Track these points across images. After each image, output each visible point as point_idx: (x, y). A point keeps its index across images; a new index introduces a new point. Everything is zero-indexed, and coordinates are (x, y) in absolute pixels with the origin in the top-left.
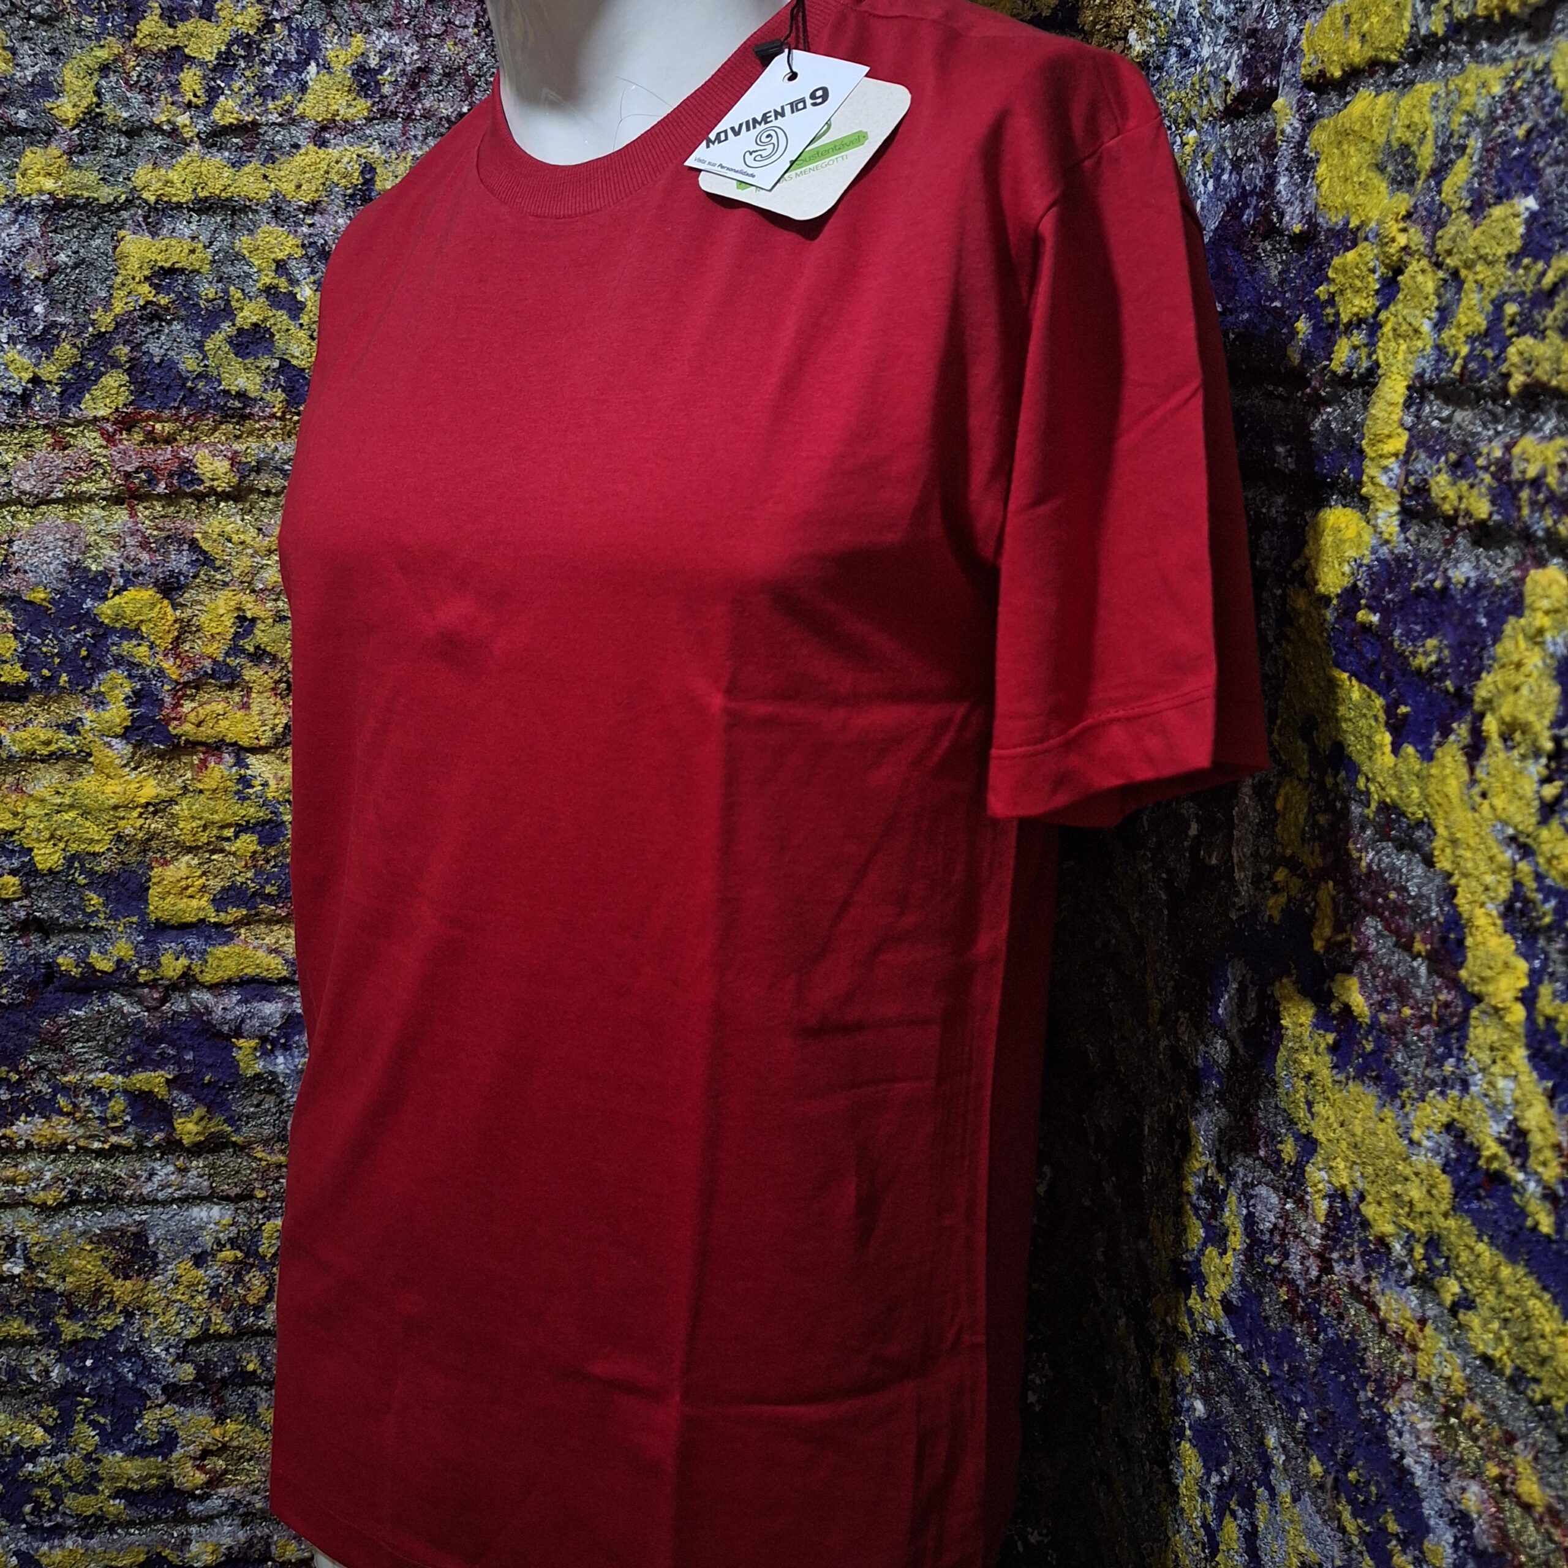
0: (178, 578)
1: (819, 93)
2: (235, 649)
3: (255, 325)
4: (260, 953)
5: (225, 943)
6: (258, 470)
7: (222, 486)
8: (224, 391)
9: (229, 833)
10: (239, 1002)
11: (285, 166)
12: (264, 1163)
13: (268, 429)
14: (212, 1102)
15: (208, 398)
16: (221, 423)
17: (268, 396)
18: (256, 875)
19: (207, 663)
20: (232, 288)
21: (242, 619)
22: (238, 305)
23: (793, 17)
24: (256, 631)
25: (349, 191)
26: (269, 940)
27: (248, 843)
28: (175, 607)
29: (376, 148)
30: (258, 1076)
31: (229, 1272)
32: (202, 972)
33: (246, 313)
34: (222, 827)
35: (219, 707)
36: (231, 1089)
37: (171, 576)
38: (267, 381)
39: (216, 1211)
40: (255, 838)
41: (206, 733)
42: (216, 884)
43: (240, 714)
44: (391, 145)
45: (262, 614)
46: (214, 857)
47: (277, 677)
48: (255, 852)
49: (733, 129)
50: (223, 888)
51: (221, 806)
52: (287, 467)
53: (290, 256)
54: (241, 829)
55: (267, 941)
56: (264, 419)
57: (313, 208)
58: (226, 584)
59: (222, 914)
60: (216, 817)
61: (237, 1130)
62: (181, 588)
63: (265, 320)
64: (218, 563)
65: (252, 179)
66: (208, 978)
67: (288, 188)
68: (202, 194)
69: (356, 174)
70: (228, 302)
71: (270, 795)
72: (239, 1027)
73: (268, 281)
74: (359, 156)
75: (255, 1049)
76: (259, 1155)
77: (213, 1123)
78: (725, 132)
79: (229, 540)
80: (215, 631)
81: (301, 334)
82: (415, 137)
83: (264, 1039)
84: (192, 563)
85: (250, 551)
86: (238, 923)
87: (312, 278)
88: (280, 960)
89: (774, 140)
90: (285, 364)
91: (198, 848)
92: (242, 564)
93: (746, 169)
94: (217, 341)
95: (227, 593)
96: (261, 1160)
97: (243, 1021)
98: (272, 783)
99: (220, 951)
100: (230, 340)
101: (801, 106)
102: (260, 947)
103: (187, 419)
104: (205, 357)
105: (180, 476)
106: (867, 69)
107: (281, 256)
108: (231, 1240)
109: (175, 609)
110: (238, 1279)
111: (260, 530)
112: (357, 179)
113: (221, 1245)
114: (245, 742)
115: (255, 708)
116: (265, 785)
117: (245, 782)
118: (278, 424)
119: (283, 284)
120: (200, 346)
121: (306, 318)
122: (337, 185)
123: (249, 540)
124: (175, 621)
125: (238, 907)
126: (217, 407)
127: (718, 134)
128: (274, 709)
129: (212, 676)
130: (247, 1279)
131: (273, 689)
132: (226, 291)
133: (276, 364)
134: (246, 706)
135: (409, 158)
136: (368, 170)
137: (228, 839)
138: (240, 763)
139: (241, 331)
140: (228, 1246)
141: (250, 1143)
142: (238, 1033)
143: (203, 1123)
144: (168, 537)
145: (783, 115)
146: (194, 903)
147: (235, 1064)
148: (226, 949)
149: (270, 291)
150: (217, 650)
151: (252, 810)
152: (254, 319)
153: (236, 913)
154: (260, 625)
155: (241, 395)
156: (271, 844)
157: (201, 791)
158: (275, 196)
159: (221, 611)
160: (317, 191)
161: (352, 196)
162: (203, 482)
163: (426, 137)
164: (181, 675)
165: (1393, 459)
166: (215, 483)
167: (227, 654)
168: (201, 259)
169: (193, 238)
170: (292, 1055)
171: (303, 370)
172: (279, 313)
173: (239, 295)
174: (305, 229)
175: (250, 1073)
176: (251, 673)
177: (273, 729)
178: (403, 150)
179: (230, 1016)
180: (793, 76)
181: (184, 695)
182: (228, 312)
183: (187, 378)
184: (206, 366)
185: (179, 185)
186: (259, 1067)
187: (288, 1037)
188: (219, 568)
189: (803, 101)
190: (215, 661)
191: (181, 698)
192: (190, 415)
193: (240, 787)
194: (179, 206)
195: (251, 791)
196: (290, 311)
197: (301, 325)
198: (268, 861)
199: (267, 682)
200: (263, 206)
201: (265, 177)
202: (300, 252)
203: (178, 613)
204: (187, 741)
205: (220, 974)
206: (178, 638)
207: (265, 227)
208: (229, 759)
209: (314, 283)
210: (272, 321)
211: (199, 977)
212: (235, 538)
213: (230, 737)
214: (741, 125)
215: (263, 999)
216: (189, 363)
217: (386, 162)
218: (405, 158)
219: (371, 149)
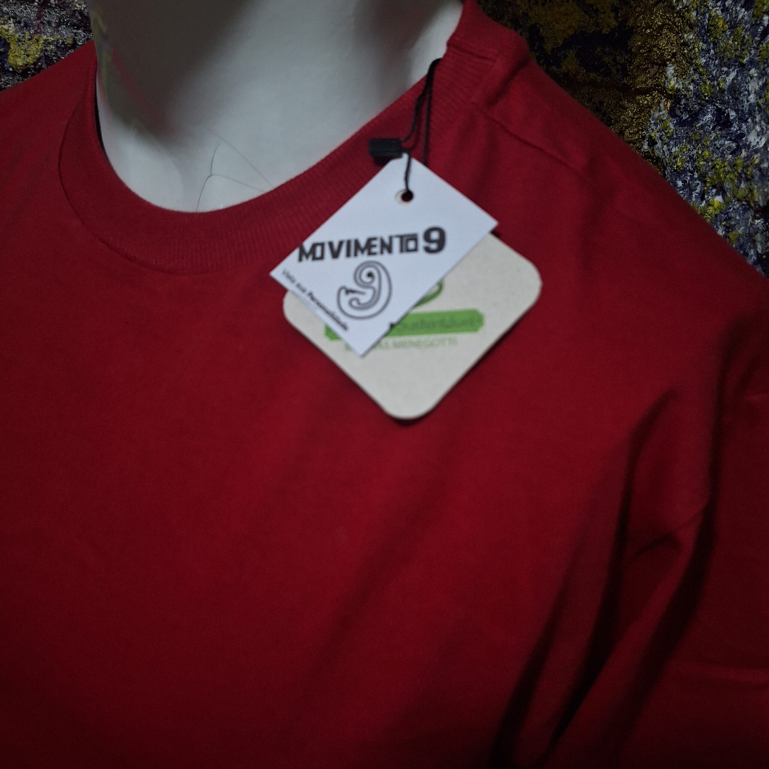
1: (435, 235)
23: (418, 109)
44: (26, 25)
49: (331, 244)
78: (322, 245)
82: (49, 23)
89: (375, 284)
93: (338, 314)
101: (411, 245)
106: (492, 223)
127: (314, 246)
135: (42, 42)
145: (390, 249)
163: (59, 25)
178: (36, 32)
180: (407, 196)
189: (414, 238)
214: (341, 243)
217: (19, 40)
218: (38, 41)
219: (6, 27)
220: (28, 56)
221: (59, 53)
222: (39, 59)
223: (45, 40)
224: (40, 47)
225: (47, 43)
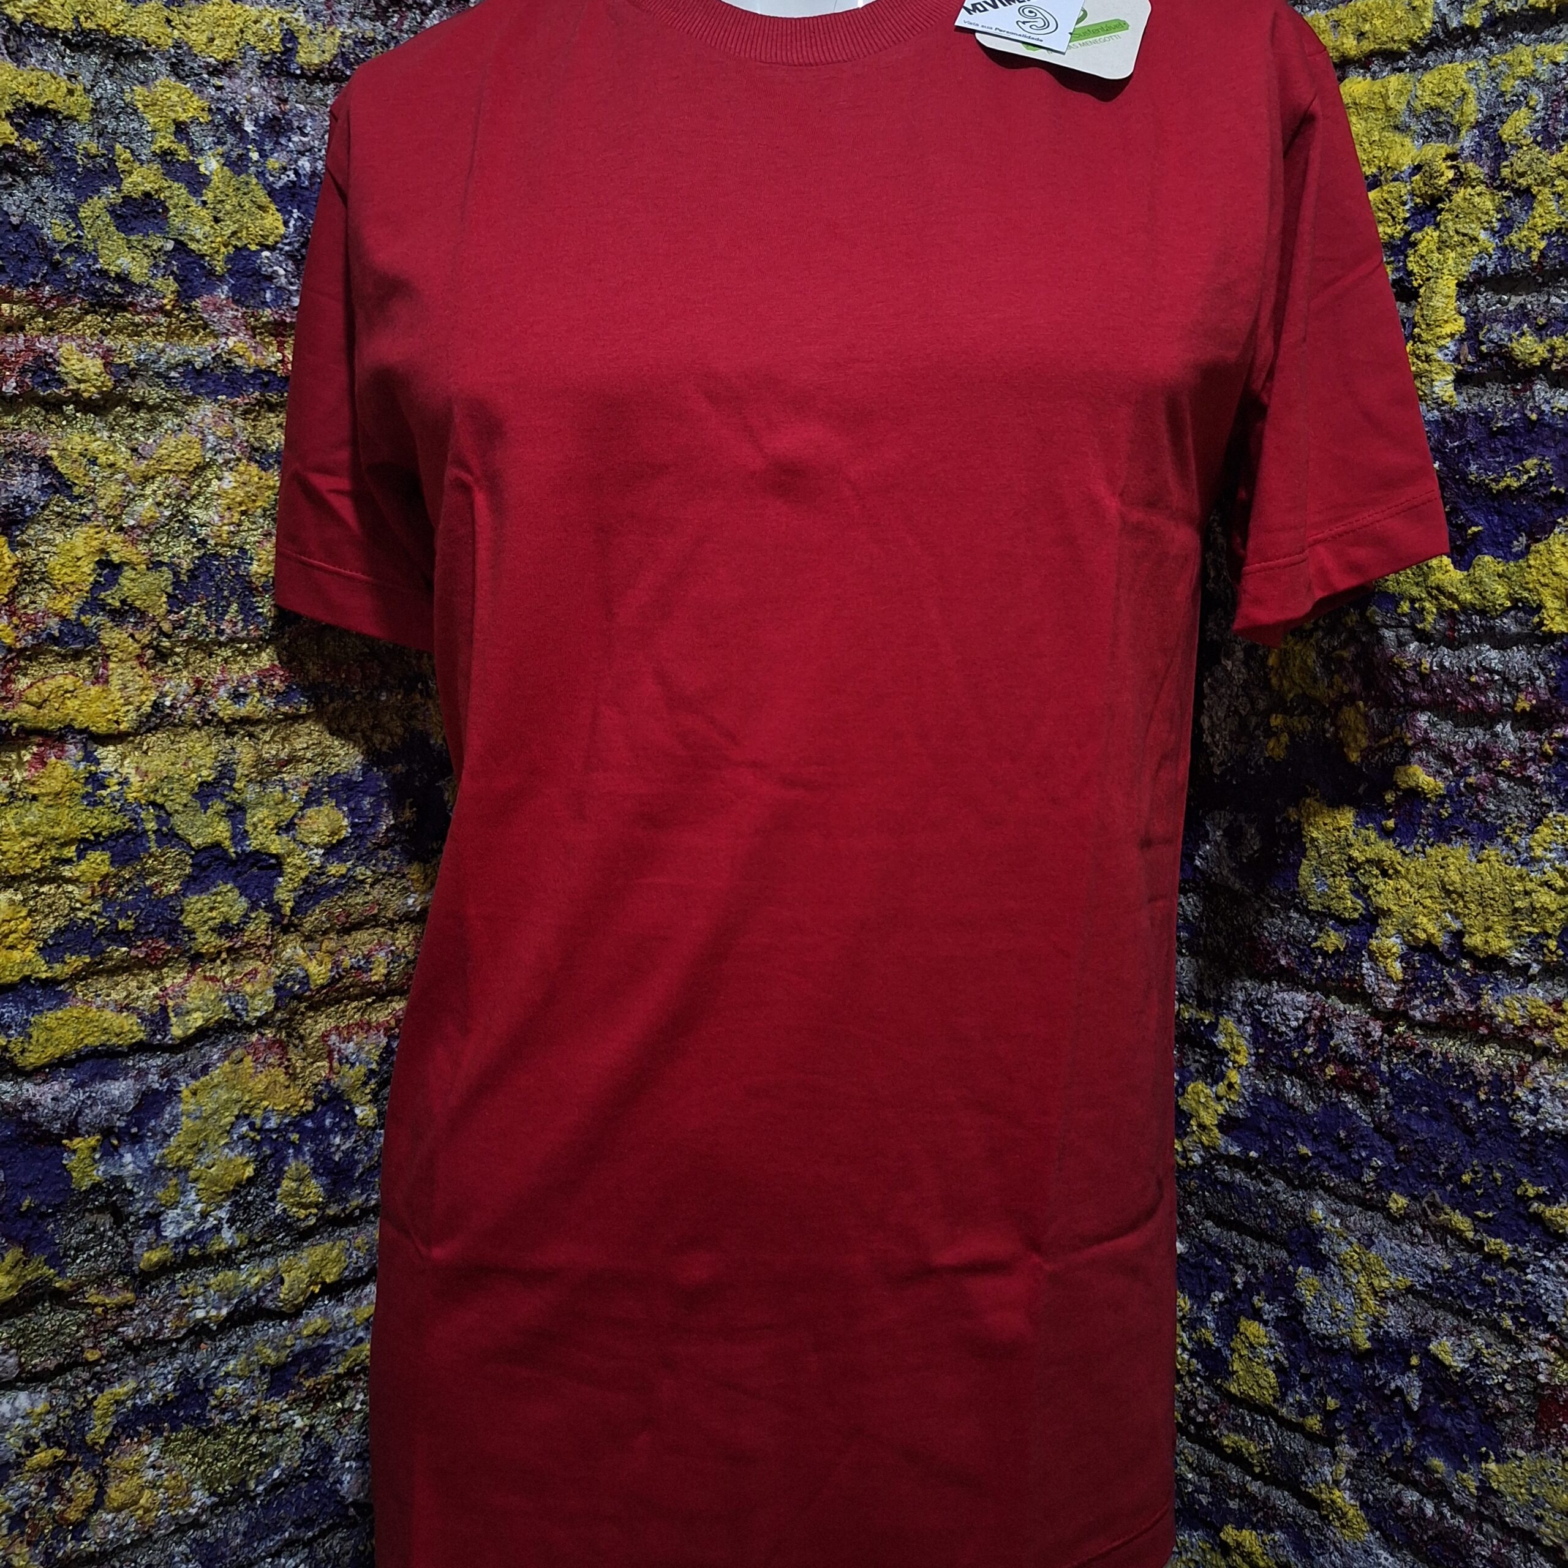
0: (22, 507)
2: (93, 604)
3: (147, 195)
4: (108, 1014)
5: (57, 1007)
6: (133, 375)
7: (89, 391)
8: (100, 271)
9: (70, 852)
10: (74, 1087)
11: (196, 13)
12: (99, 1310)
13: (149, 325)
14: (28, 1238)
15: (79, 278)
16: (87, 313)
17: (158, 283)
18: (104, 907)
19: (53, 623)
20: (118, 146)
21: (103, 564)
22: (126, 167)
24: (122, 581)
25: (267, 58)
26: (117, 995)
27: (98, 862)
28: (14, 545)
29: (300, 14)
30: (96, 1187)
31: (41, 1484)
32: (22, 1052)
33: (134, 178)
34: (63, 845)
35: (69, 682)
36: (53, 1214)
37: (15, 505)
38: (156, 266)
39: (23, 1399)
40: (107, 856)
41: (48, 717)
42: (50, 925)
43: (95, 690)
44: (316, 16)
45: (134, 559)
46: (45, 889)
47: (146, 641)
48: (107, 875)
50: (58, 930)
51: (65, 815)
52: (173, 374)
53: (194, 120)
54: (85, 846)
55: (114, 996)
56: (148, 311)
57: (223, 68)
58: (85, 518)
59: (57, 966)
60: (58, 831)
61: (61, 1273)
62: (24, 522)
63: (159, 190)
64: (76, 491)
65: (154, 20)
66: (32, 1059)
67: (197, 38)
68: (89, 25)
69: (277, 40)
70: (112, 162)
71: (130, 797)
72: (74, 1122)
73: (166, 144)
74: (281, 20)
75: (94, 1149)
76: (94, 1300)
77: (29, 1268)
79: (93, 462)
80: (67, 579)
81: (204, 213)
82: (341, 12)
83: (107, 1132)
84: (43, 489)
85: (120, 476)
86: (76, 977)
87: (220, 149)
88: (135, 1019)
90: (180, 246)
91: (25, 877)
92: (110, 493)
94: (95, 208)
95: (87, 529)
96: (96, 1305)
97: (79, 1113)
98: (135, 779)
99: (49, 1018)
100: (112, 210)
102: (106, 1005)
103: (48, 301)
104: (79, 226)
105: (34, 373)
107: (183, 117)
108: (46, 1436)
109: (13, 550)
110: (55, 1489)
111: (134, 450)
112: (276, 44)
113: (31, 1446)
114: (101, 727)
115: (115, 682)
116: (124, 783)
117: (96, 781)
118: (163, 320)
119: (183, 152)
120: (72, 212)
121: (210, 195)
122: (254, 48)
123: (121, 463)
124: (15, 566)
125: (78, 953)
126: (91, 291)
128: (142, 683)
129: (55, 640)
130: (67, 1485)
131: (138, 657)
132: (111, 149)
133: (170, 246)
134: (100, 679)
135: (338, 34)
136: (290, 36)
137: (68, 861)
138: (89, 757)
139: (127, 199)
140: (43, 1445)
141: (80, 1286)
142: (73, 1131)
143: (17, 1271)
144: (12, 453)
146: (16, 955)
147: (66, 1175)
148: (60, 1014)
149: (165, 157)
150: (68, 605)
151: (105, 818)
152: (148, 187)
153: (75, 962)
154: (128, 573)
155: (122, 279)
156: (124, 864)
157: (35, 798)
158: (177, 46)
159: (81, 554)
160: (231, 50)
161: (268, 64)
162: (62, 383)
163: (353, 15)
164: (17, 639)
165: (1449, 339)
166: (82, 386)
167: (82, 611)
168: (79, 104)
169: (70, 77)
170: (142, 1150)
171: (203, 256)
172: (176, 185)
173: (127, 155)
174: (212, 91)
175: (86, 1184)
176: (112, 636)
177: (138, 709)
178: (329, 24)
179: (64, 1107)
181: (18, 667)
182: (112, 174)
183: (52, 250)
184: (79, 237)
185: (59, 8)
186: (98, 1174)
187: (140, 1124)
188: (77, 497)
190: (64, 620)
191: (11, 671)
192: (53, 297)
193: (89, 788)
194: (53, 33)
195: (104, 793)
196: (188, 184)
197: (204, 203)
198: (120, 887)
199: (134, 647)
200: (162, 56)
201: (168, 21)
202: (205, 117)
203: (18, 554)
204: (21, 729)
205: (50, 1050)
206: (15, 588)
207: (162, 79)
208: (73, 751)
209: (222, 155)
210: (167, 194)
211: (20, 1061)
212: (102, 459)
213: (80, 722)
215: (104, 1078)
216: (56, 230)
217: (311, 33)
218: (332, 33)
219: (295, 16)
220: (323, 52)
221: (358, 50)
222: (335, 56)
223: (343, 33)
224: (337, 40)
225: (344, 37)
